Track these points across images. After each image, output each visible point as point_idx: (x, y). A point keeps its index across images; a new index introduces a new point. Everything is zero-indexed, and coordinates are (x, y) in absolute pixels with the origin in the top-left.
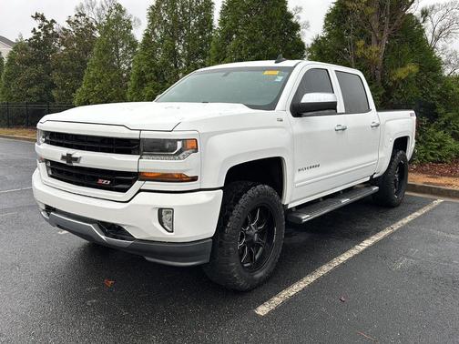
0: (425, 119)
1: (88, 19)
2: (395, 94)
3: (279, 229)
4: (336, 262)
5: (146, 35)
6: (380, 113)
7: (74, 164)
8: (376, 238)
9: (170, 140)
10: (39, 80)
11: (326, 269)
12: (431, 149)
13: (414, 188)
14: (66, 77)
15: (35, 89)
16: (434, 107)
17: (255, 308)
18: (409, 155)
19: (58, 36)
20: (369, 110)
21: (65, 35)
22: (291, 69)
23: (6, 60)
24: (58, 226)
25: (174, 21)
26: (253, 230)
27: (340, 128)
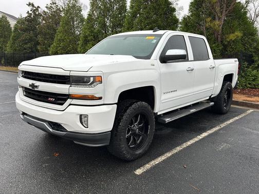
0: (246, 64)
1: (57, 6)
2: (229, 49)
3: (151, 127)
4: (185, 145)
5: (89, 15)
6: (215, 61)
7: (36, 89)
8: (210, 132)
9: (86, 77)
10: (31, 40)
11: (178, 149)
12: (249, 81)
13: (237, 103)
14: (45, 39)
15: (29, 45)
16: (251, 56)
17: (135, 170)
18: (233, 84)
19: (41, 15)
20: (209, 58)
21: (45, 14)
22: (161, 36)
23: (13, 29)
24: (29, 123)
25: (105, 7)
26: (136, 127)
27: (189, 69)
